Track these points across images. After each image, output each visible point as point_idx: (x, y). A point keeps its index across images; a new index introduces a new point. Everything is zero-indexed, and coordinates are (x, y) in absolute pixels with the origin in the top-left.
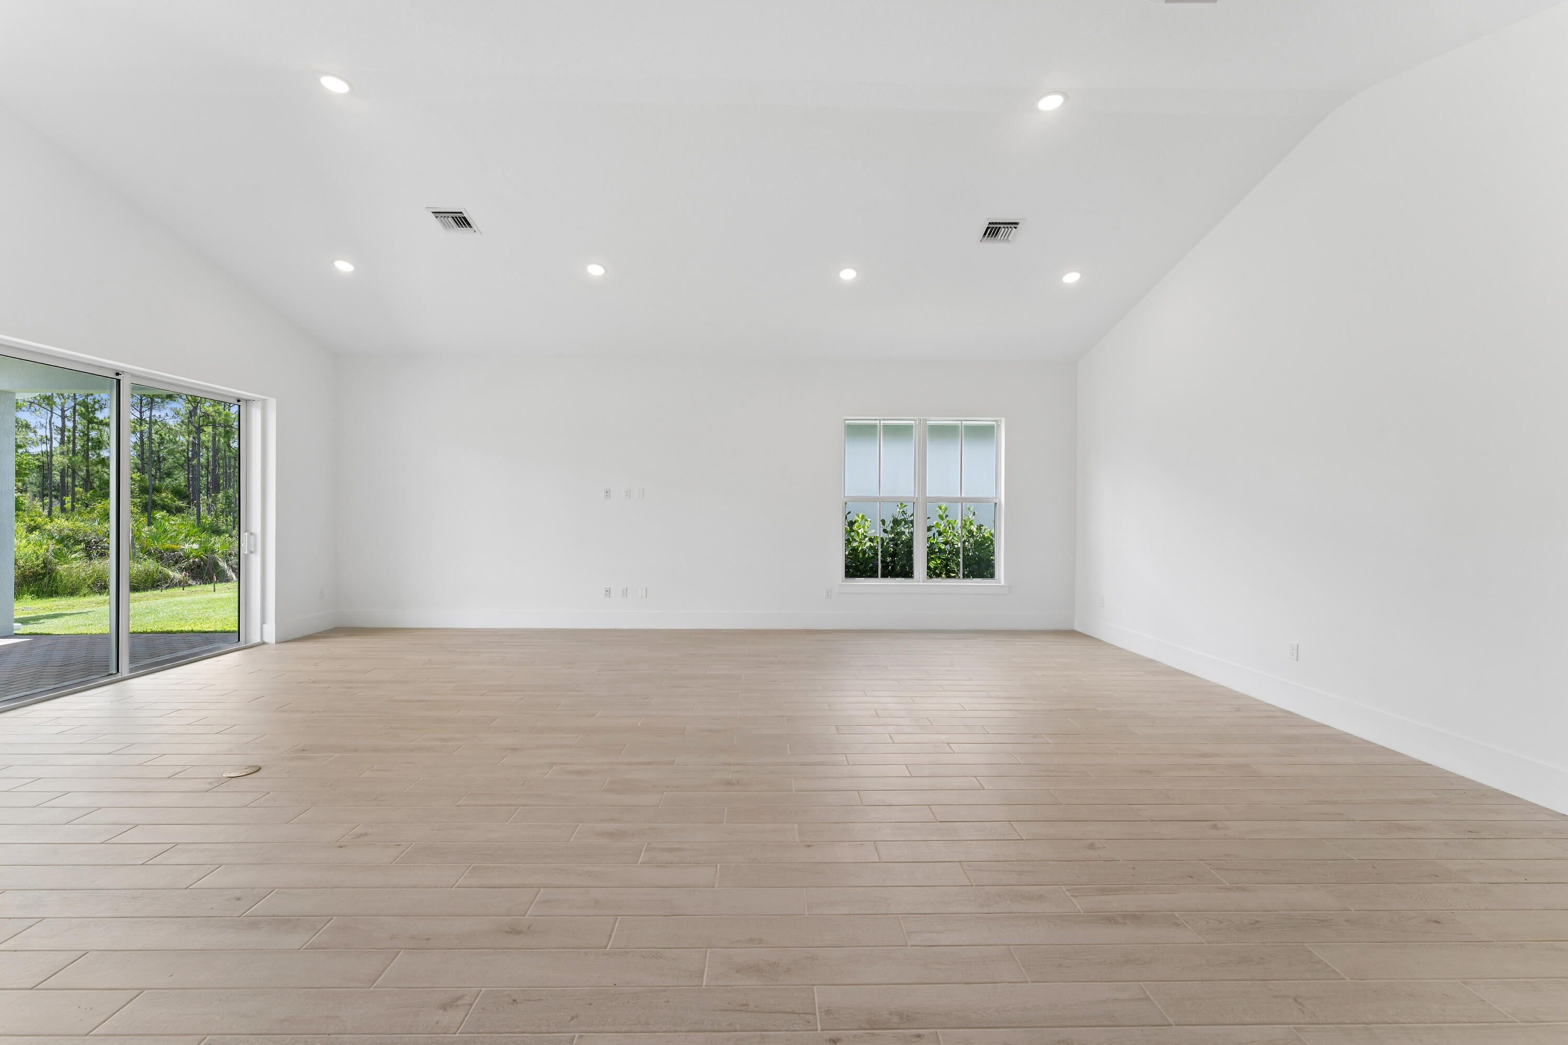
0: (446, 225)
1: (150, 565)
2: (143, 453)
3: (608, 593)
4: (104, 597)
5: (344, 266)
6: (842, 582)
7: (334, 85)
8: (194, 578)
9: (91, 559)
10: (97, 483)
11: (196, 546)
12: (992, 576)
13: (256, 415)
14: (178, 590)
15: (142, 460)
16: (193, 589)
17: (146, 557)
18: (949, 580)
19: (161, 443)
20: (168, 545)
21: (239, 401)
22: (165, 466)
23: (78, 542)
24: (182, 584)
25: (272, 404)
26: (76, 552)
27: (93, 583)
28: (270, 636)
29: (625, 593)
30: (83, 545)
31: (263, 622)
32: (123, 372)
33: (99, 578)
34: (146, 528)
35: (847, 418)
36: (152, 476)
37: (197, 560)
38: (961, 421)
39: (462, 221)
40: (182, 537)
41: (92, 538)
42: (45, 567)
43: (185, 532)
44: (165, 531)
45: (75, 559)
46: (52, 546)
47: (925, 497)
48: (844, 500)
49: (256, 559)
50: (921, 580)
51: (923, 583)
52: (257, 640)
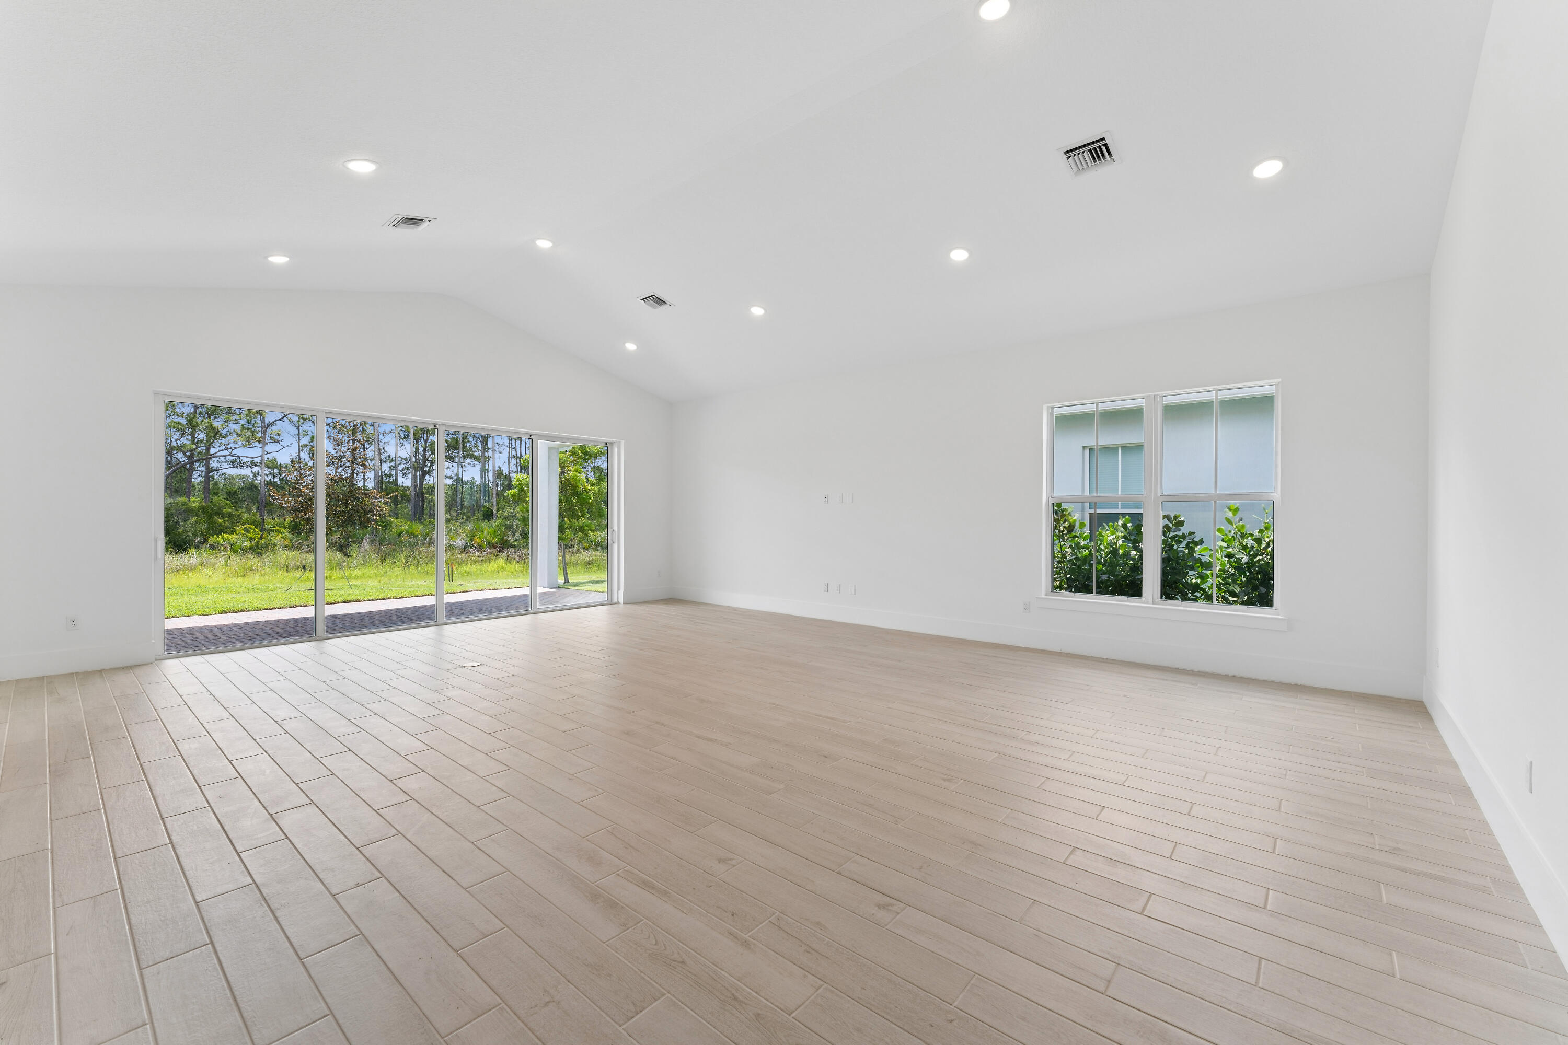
3: (826, 587)
5: (631, 347)
6: (1046, 595)
7: (544, 244)
12: (1272, 606)
13: (615, 452)
18: (1227, 607)
21: (606, 444)
25: (623, 442)
28: (621, 600)
29: (839, 589)
31: (619, 590)
32: (534, 435)
35: (1056, 405)
38: (1217, 391)
39: (660, 302)
47: (1159, 495)
48: (1052, 501)
49: (615, 546)
50: (1151, 601)
51: (1153, 604)
52: (615, 600)
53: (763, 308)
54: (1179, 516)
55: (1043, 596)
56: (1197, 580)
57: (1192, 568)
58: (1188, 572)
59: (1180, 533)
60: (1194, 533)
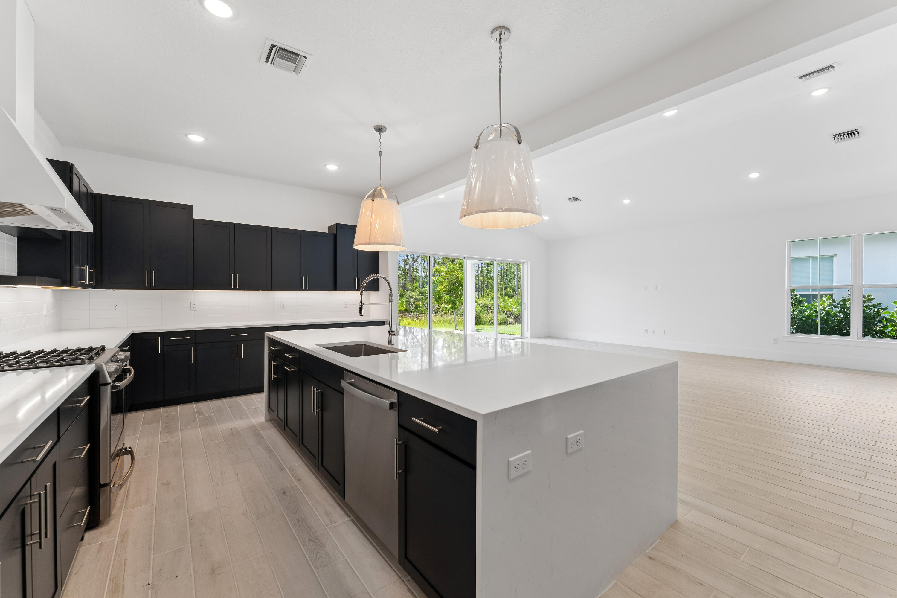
0: (571, 202)
1: (503, 316)
2: (502, 273)
3: (646, 331)
4: (492, 326)
5: (546, 218)
6: (788, 335)
8: (516, 322)
9: (488, 313)
10: (490, 287)
11: (516, 310)
13: (525, 266)
14: (511, 325)
15: (502, 276)
16: (515, 325)
17: (502, 313)
19: (507, 270)
20: (508, 309)
21: (521, 263)
22: (508, 278)
23: (485, 307)
24: (512, 324)
25: (529, 262)
26: (485, 311)
27: (489, 321)
28: (529, 336)
29: (655, 332)
30: (487, 308)
31: (527, 331)
33: (491, 320)
34: (502, 303)
36: (505, 282)
37: (516, 315)
40: (512, 306)
41: (489, 306)
42: (478, 315)
43: (513, 304)
44: (507, 304)
45: (485, 313)
46: (480, 308)
47: (861, 285)
48: (790, 288)
49: (525, 311)
50: (856, 337)
51: (858, 339)
52: (525, 336)
53: (629, 199)
54: (871, 295)
55: (786, 335)
56: (880, 328)
57: (880, 321)
58: (876, 324)
59: (871, 304)
60: (881, 304)
